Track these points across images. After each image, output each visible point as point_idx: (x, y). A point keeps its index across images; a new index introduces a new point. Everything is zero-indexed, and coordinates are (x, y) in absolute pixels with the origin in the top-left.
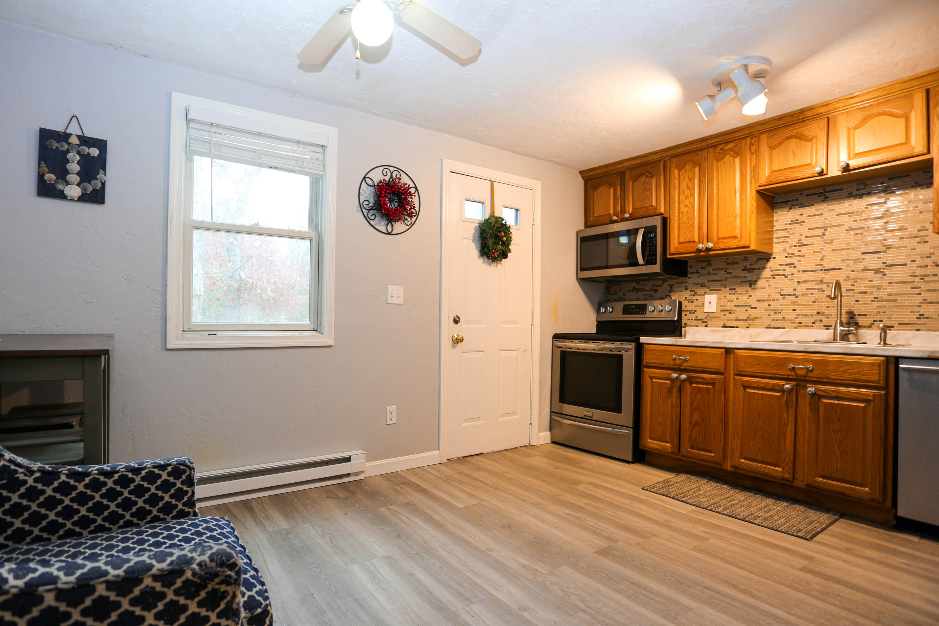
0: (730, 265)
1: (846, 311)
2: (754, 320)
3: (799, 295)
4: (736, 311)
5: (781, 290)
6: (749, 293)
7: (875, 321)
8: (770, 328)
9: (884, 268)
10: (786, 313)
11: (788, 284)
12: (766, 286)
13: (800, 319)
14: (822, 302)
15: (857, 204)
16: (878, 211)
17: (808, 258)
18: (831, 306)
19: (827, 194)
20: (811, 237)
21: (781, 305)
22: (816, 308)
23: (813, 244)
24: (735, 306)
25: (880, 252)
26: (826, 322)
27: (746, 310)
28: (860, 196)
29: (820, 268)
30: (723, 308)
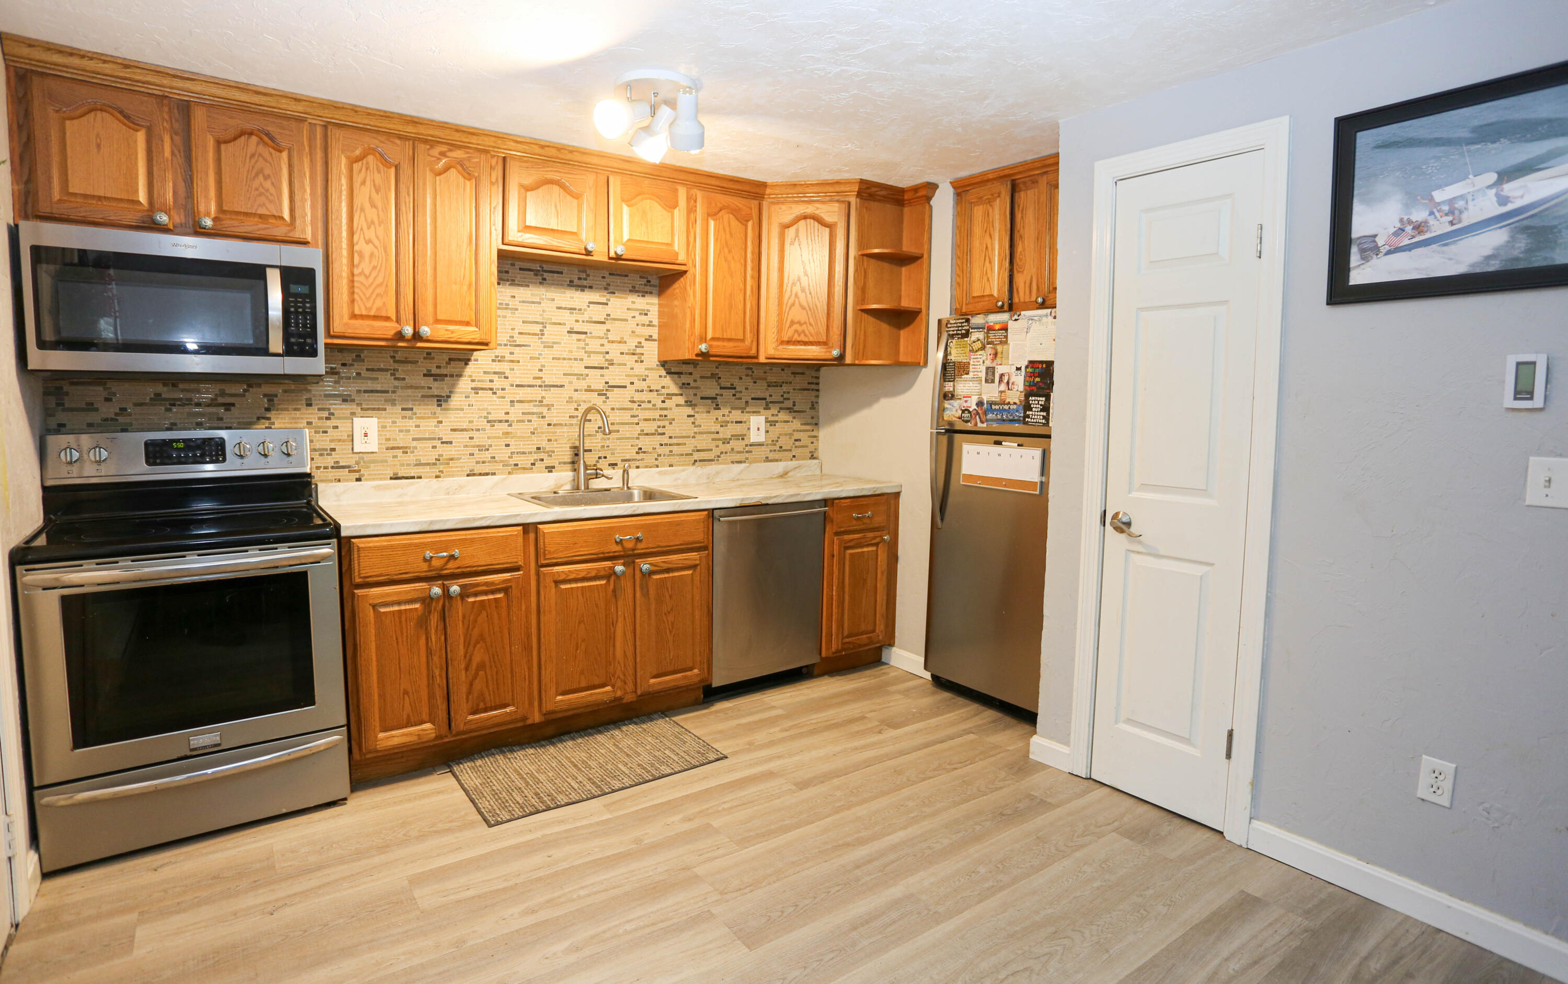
0: (402, 365)
1: (571, 445)
2: (448, 464)
3: (513, 421)
4: (415, 448)
5: (488, 413)
6: (438, 417)
7: (600, 458)
8: (474, 475)
9: (607, 390)
10: (496, 449)
11: (497, 405)
12: (465, 405)
13: (516, 459)
14: (542, 433)
15: (579, 298)
16: (598, 313)
17: (523, 365)
18: (553, 438)
19: (546, 275)
20: (526, 334)
21: (489, 438)
22: (536, 441)
23: (529, 346)
24: (414, 439)
25: (602, 368)
26: (548, 462)
27: (434, 447)
28: (582, 288)
29: (539, 382)
30: (391, 444)
